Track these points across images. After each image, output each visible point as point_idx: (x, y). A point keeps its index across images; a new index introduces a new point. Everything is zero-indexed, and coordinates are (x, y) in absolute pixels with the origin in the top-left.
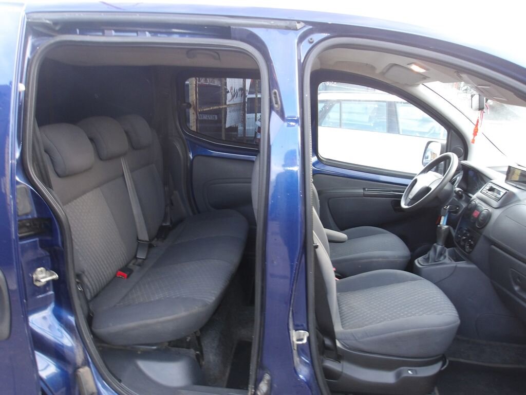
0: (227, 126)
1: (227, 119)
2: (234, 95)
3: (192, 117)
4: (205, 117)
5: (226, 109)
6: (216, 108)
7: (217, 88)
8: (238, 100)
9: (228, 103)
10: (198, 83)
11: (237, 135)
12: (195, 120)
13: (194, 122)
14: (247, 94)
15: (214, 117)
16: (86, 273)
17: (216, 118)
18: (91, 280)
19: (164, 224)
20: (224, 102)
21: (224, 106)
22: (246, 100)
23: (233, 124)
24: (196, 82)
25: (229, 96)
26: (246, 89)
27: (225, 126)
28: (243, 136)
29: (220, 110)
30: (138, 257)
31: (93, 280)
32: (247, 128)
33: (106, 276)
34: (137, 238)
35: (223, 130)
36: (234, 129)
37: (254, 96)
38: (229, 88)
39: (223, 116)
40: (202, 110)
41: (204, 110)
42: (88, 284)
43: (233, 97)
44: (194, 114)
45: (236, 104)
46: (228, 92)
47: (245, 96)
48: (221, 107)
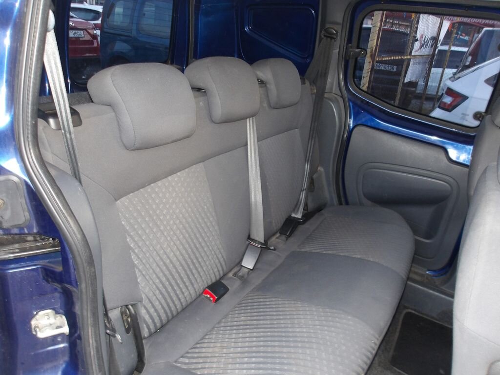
0: (406, 81)
1: (408, 72)
2: (423, 45)
3: (367, 67)
4: (382, 67)
5: (409, 60)
6: (398, 58)
7: (405, 34)
8: (426, 51)
9: (413, 54)
10: (382, 27)
11: (415, 91)
12: (370, 70)
13: (368, 72)
14: (439, 45)
15: (393, 68)
16: (145, 302)
17: (395, 70)
18: (152, 310)
19: (293, 215)
20: (409, 52)
21: (408, 57)
22: (436, 52)
23: (414, 79)
24: (381, 26)
25: (417, 45)
26: (440, 38)
27: (404, 81)
28: (422, 92)
29: (402, 61)
30: (243, 264)
31: (156, 310)
32: (429, 84)
33: (182, 300)
34: (249, 236)
35: (401, 84)
36: (413, 84)
37: (446, 48)
38: (418, 36)
39: (404, 69)
40: (380, 59)
41: (383, 59)
42: (147, 317)
43: (421, 46)
44: (370, 62)
45: (423, 55)
46: (417, 40)
47: (436, 47)
48: (404, 58)
